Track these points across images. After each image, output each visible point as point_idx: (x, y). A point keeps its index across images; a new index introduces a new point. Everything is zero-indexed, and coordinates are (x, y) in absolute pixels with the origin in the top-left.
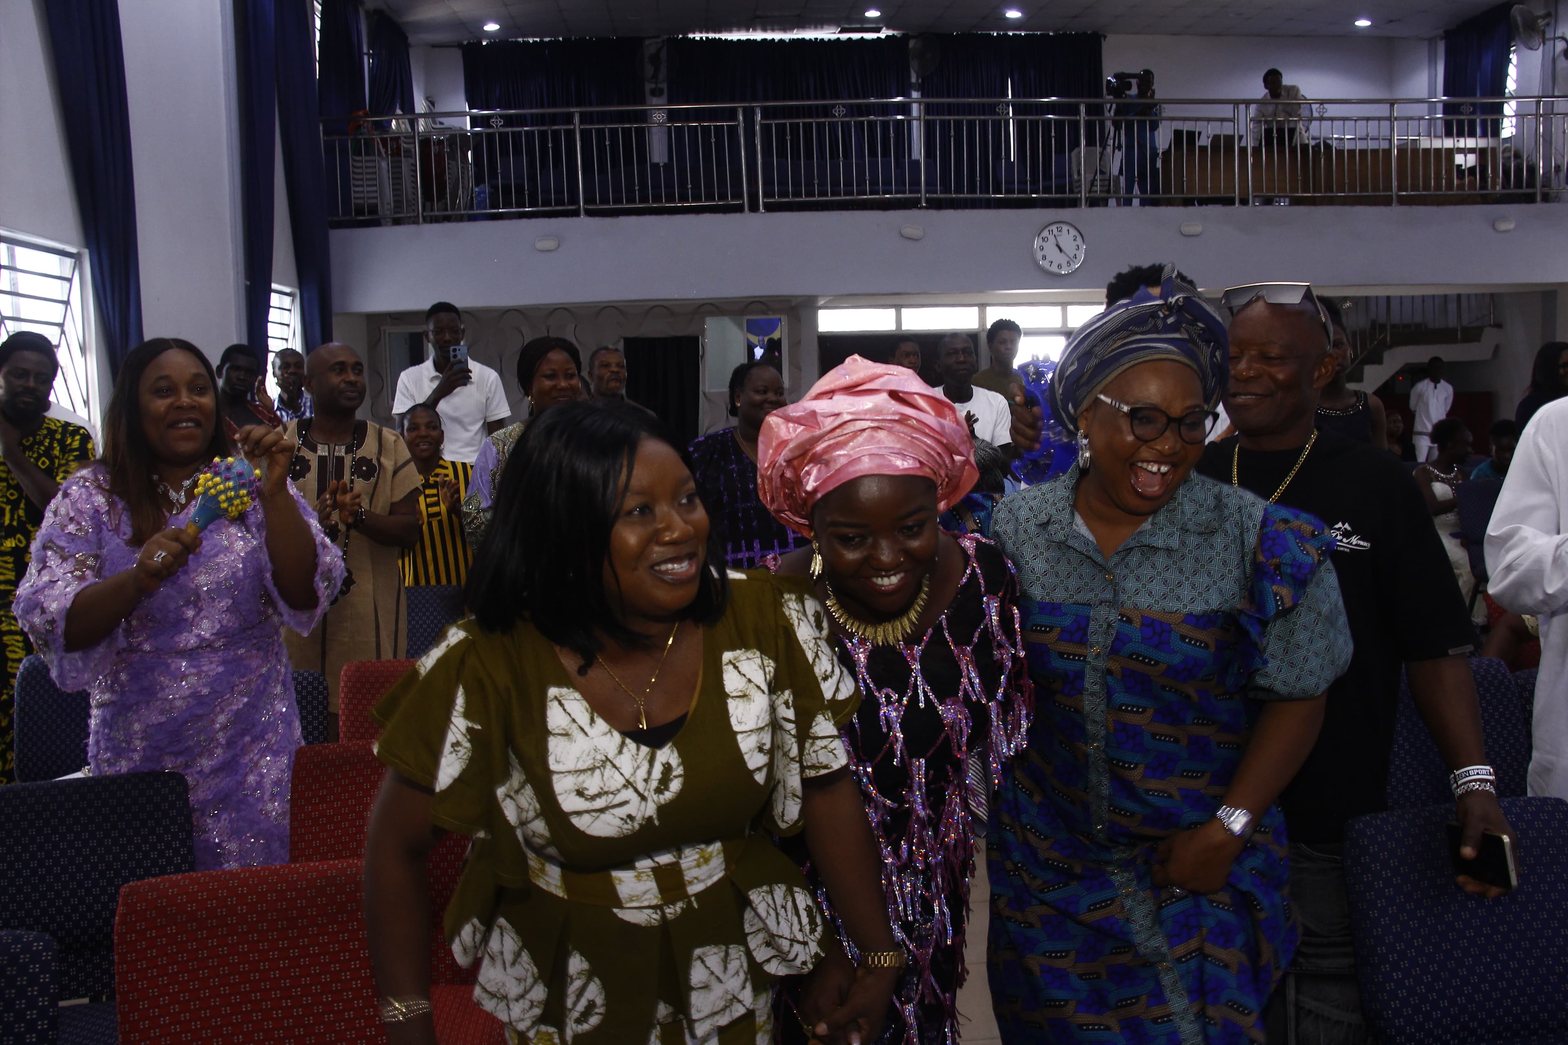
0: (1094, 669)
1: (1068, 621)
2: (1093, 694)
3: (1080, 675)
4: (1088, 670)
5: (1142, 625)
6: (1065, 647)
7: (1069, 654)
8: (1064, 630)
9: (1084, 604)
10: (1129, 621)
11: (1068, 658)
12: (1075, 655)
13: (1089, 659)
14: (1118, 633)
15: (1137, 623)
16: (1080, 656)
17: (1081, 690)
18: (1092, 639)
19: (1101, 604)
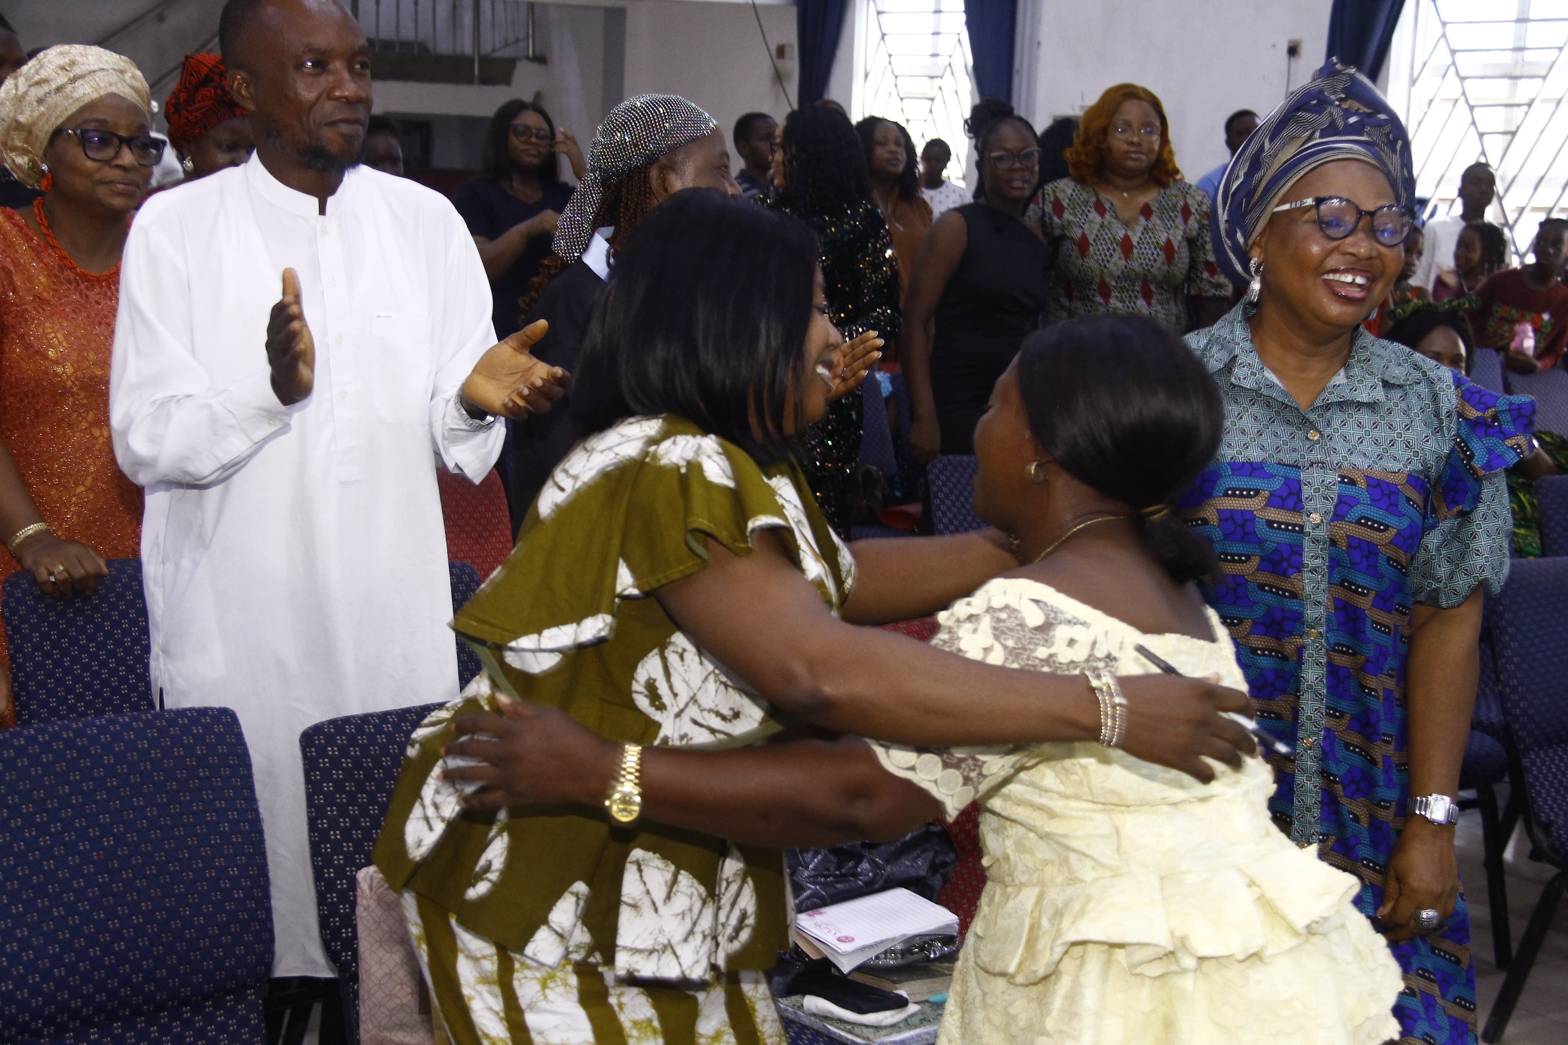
0: (1315, 541)
1: (1277, 484)
2: (1314, 570)
3: (1297, 550)
4: (1307, 543)
5: (1369, 486)
6: (1275, 514)
7: (1280, 523)
8: (1272, 494)
9: (1292, 466)
10: (1352, 482)
11: (1279, 528)
12: (1287, 524)
13: (1307, 529)
14: (1340, 496)
15: (1362, 484)
16: (1294, 525)
17: (1299, 567)
18: (1309, 506)
19: (1311, 465)
